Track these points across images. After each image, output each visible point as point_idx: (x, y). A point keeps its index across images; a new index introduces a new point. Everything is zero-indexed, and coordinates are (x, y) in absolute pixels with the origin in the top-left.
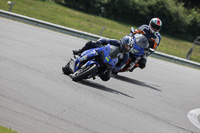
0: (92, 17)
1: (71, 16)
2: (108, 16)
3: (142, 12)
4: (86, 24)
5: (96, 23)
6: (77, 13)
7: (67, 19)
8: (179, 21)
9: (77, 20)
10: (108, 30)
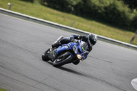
0: (66, 14)
1: (51, 14)
2: (76, 14)
3: (100, 11)
4: (61, 19)
5: (69, 18)
6: (55, 12)
7: (49, 15)
8: (125, 18)
9: (55, 16)
10: (77, 23)
